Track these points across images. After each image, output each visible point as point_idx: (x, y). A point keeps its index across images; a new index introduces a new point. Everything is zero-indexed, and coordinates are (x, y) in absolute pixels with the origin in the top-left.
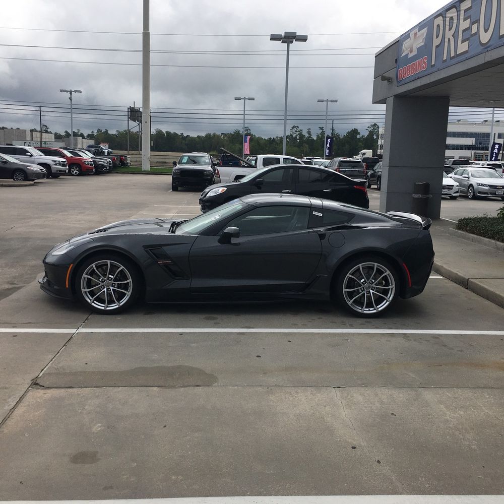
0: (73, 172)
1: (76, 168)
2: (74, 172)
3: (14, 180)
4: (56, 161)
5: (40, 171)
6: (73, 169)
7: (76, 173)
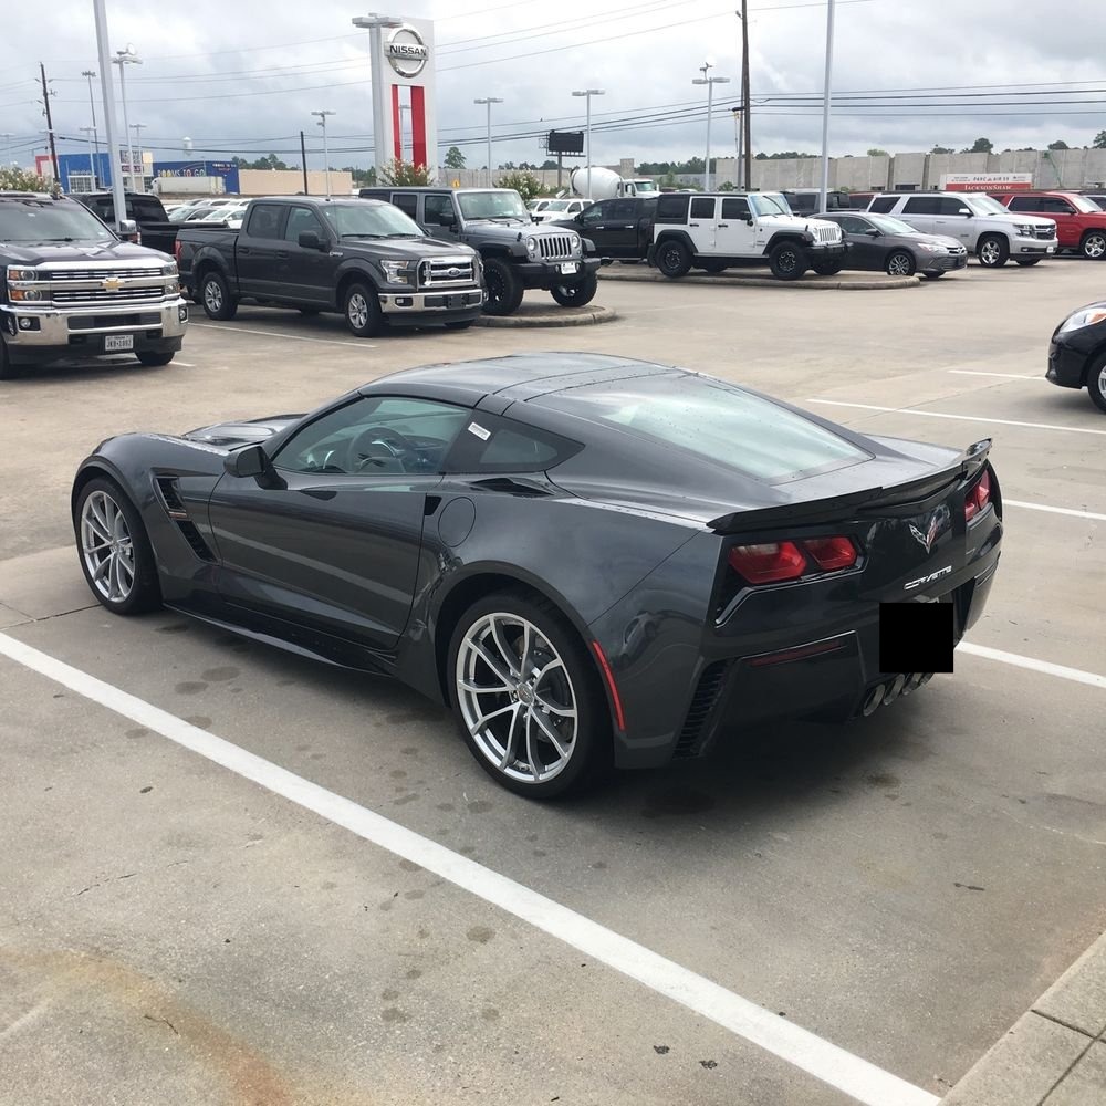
0: (1089, 250)
1: (1099, 241)
2: (1093, 250)
3: (889, 274)
4: (1022, 226)
5: (947, 252)
6: (1091, 242)
7: (1096, 252)
